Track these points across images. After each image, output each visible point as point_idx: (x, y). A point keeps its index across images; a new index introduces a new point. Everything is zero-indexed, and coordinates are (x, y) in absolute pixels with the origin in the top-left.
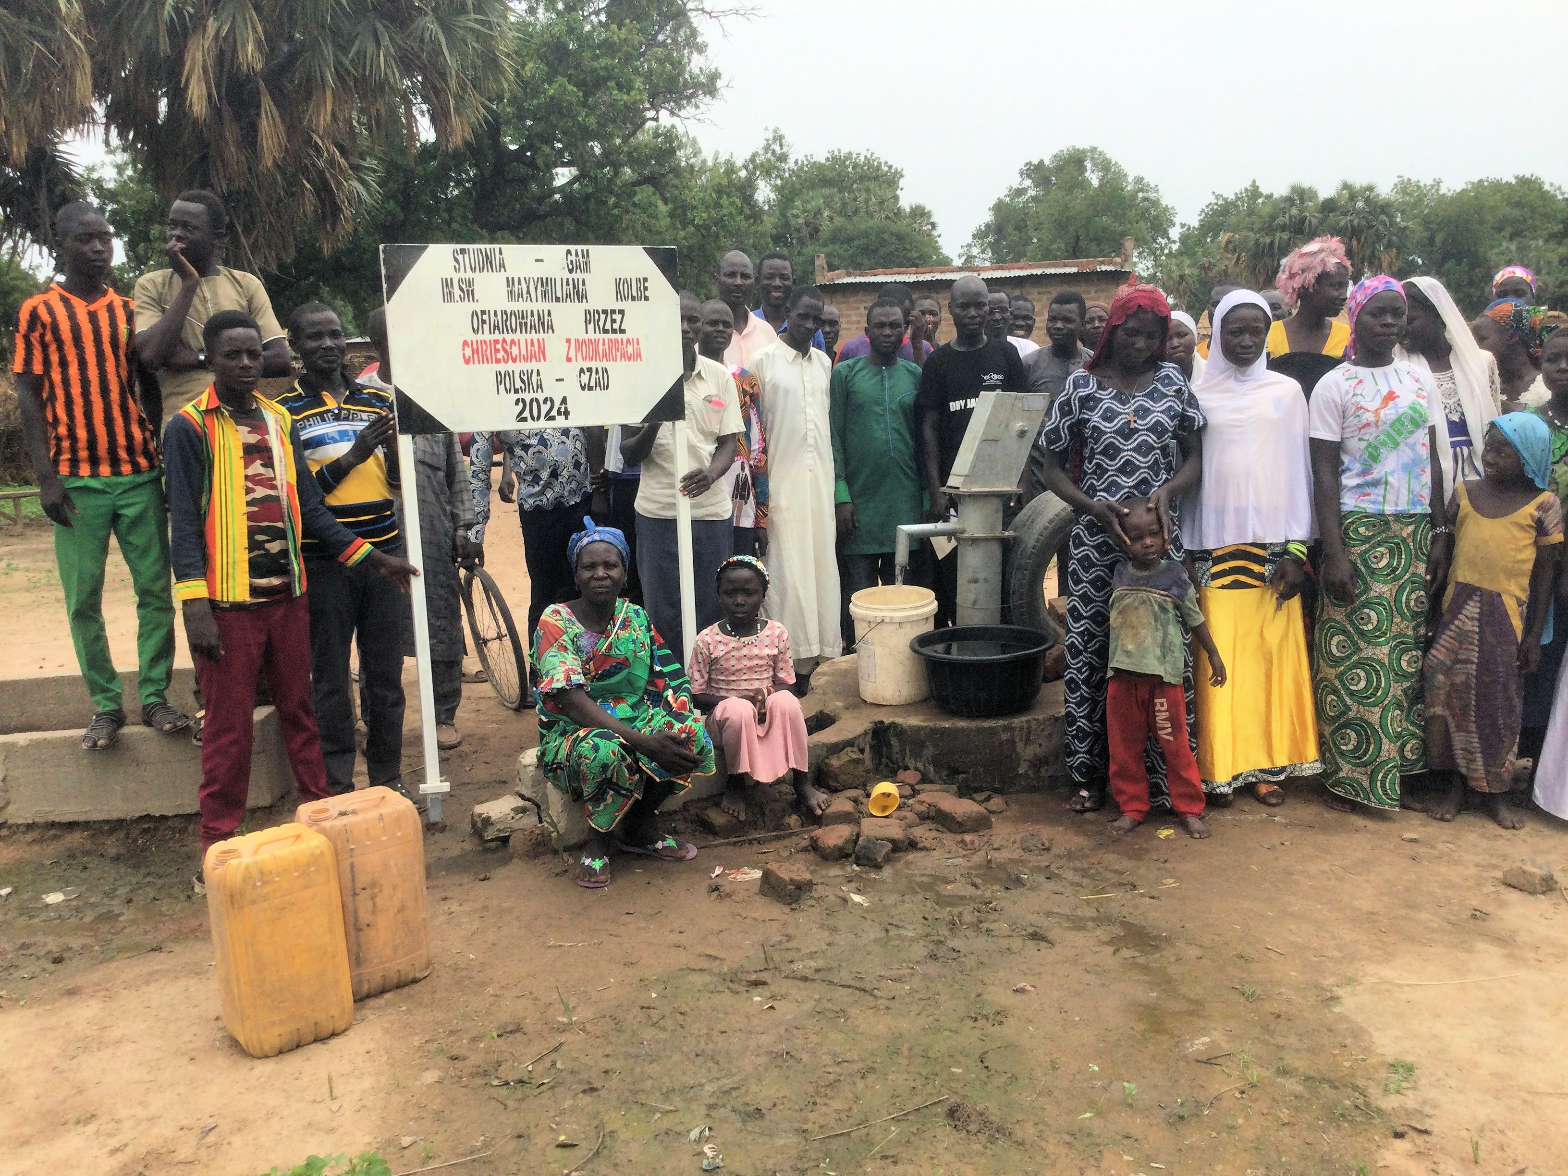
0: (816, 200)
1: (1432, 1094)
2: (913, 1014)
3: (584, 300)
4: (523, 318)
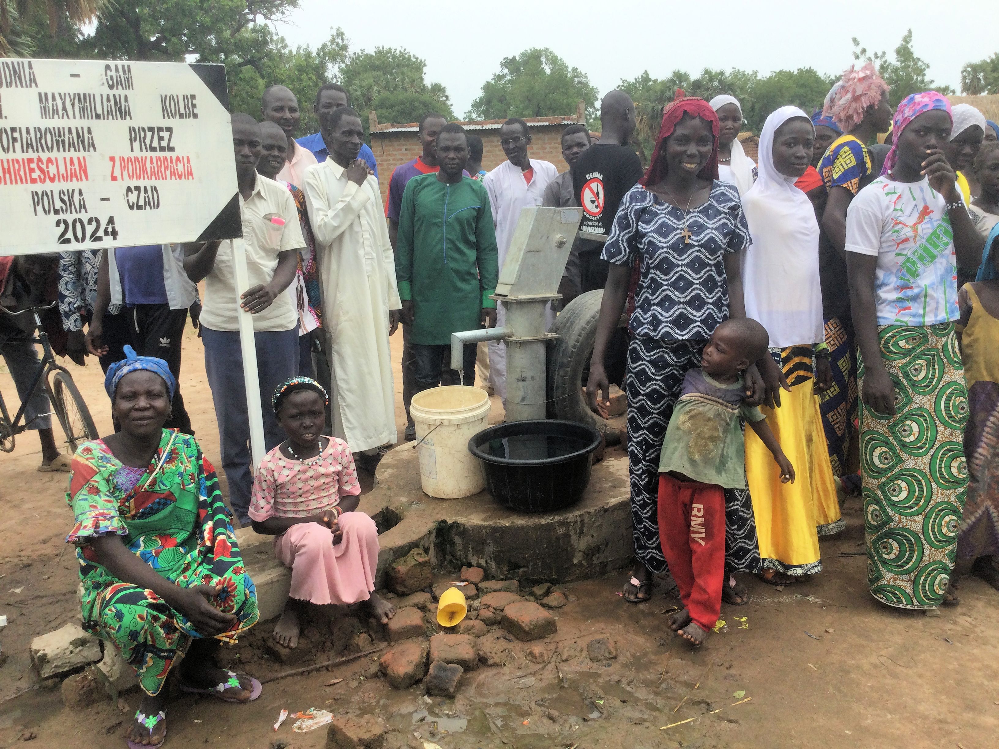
0: (368, 79)
3: (128, 117)
4: (60, 135)
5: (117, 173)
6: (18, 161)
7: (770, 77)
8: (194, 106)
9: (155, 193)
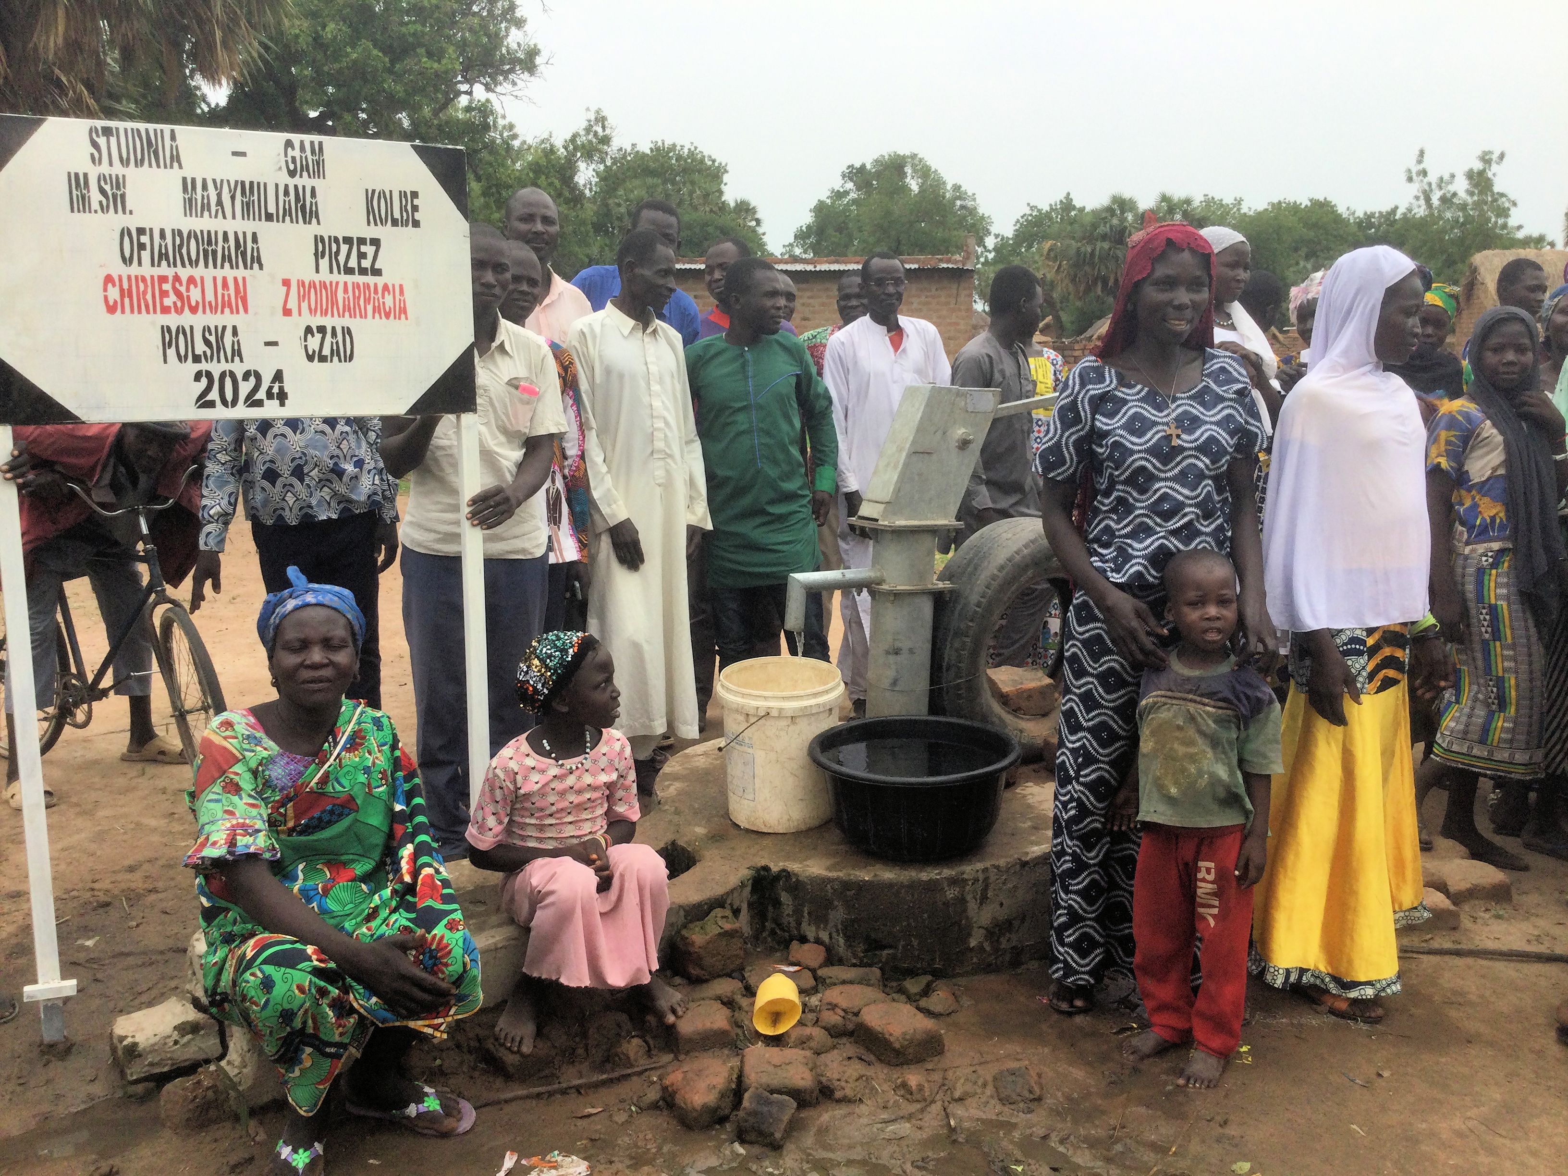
3: (314, 220)
4: (209, 243)
5: (292, 304)
6: (144, 279)
8: (415, 208)
9: (347, 337)
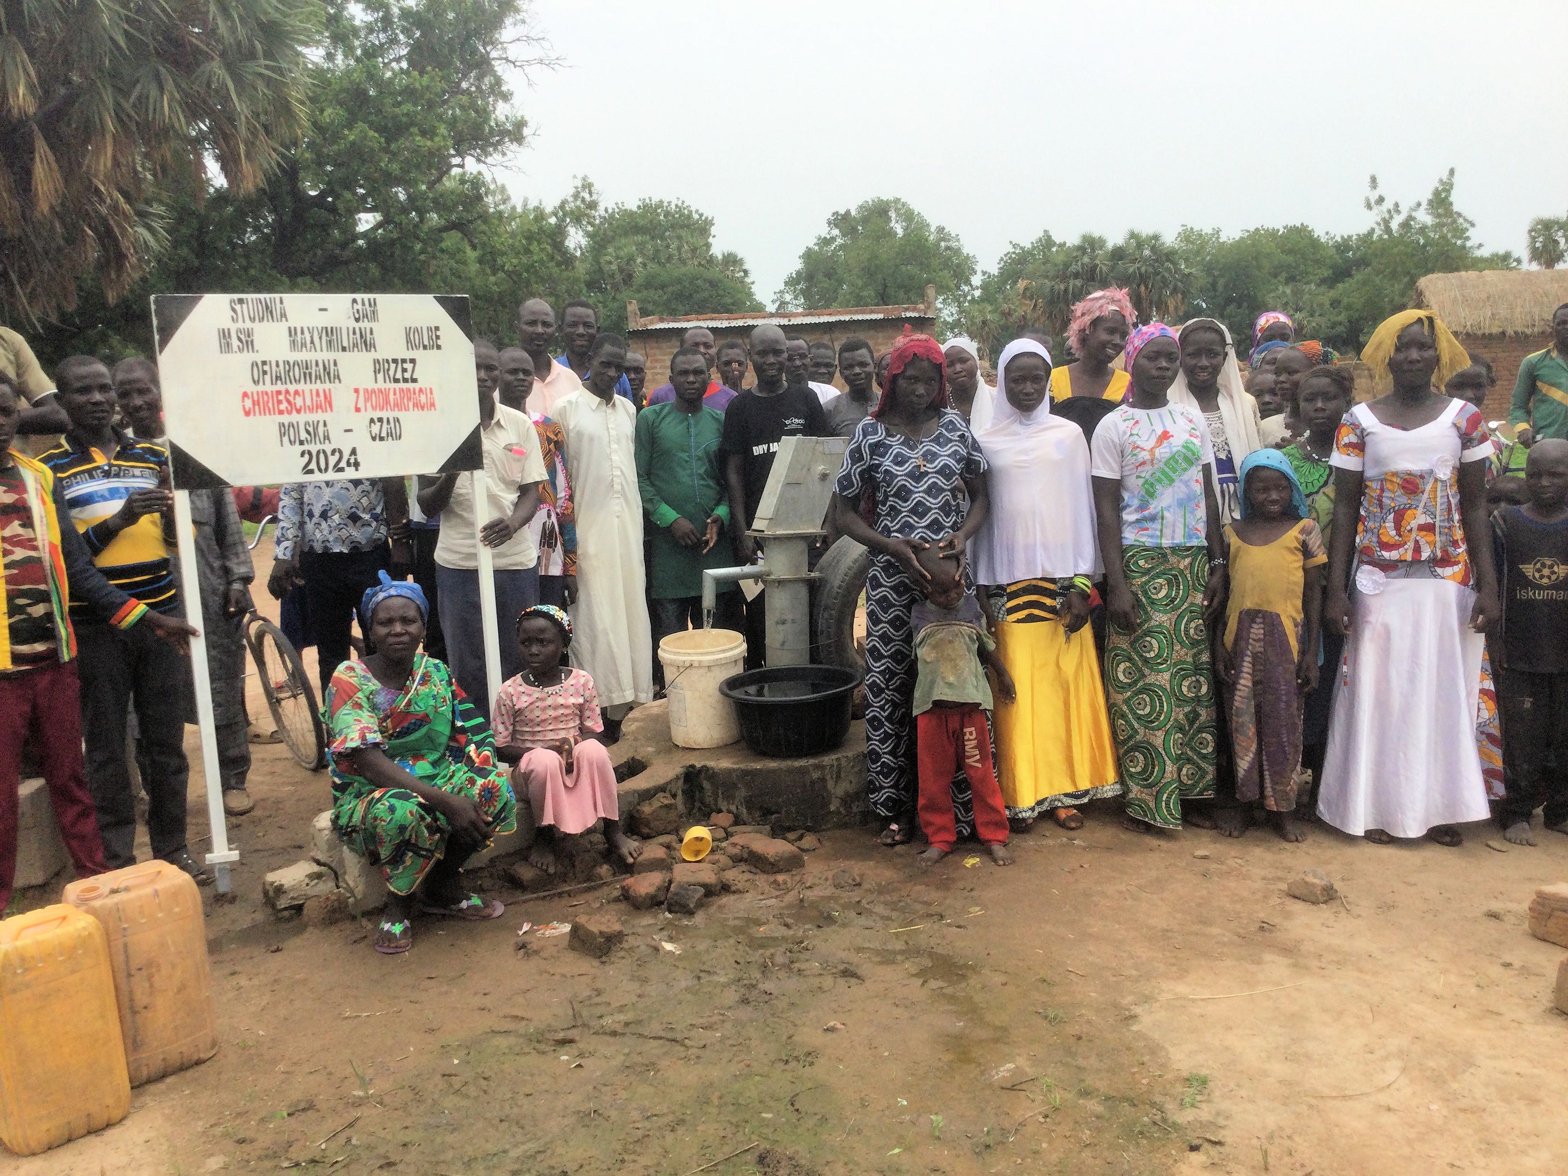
0: (629, 247)
1: (1225, 1105)
2: (724, 1061)
3: (373, 349)
4: (307, 368)
5: (361, 405)
6: (267, 393)
7: (1242, 238)
8: (438, 337)
9: (397, 424)
